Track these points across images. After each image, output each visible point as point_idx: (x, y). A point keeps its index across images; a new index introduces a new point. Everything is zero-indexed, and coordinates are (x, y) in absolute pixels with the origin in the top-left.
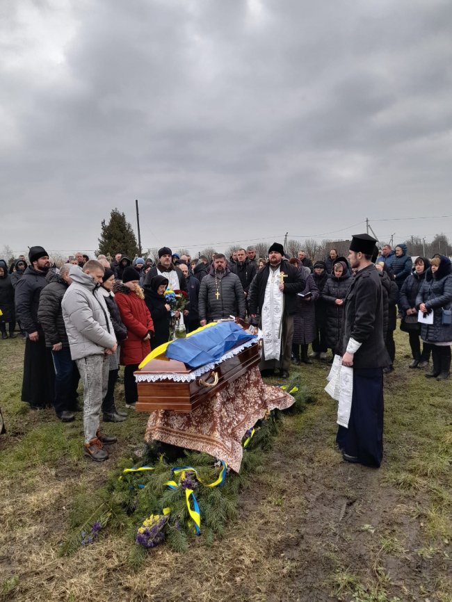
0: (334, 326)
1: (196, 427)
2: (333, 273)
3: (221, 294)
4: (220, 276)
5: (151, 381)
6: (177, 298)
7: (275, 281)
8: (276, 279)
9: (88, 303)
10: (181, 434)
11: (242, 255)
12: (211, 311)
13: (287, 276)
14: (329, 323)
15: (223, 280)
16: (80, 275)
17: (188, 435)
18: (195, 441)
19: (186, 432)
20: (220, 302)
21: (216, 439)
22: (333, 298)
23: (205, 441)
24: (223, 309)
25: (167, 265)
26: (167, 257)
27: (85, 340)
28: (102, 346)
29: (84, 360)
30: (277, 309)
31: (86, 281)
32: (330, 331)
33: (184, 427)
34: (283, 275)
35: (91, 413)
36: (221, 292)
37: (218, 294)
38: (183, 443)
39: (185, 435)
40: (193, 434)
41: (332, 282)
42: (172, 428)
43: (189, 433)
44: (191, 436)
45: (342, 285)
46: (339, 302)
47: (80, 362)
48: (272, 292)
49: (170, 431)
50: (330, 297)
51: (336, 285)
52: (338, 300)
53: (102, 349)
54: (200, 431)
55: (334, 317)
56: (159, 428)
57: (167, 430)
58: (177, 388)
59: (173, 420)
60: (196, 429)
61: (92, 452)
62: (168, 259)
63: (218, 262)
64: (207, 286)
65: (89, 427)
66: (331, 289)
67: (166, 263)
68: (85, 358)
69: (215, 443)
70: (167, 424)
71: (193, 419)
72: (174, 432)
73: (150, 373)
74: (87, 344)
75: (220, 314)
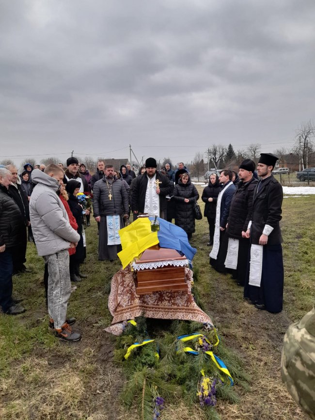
0: (183, 217)
1: (169, 301)
2: (181, 180)
3: (113, 196)
4: (111, 181)
5: (153, 268)
6: (86, 199)
7: (153, 187)
8: (153, 185)
9: (59, 204)
10: (156, 309)
11: (102, 165)
12: (104, 209)
13: (161, 182)
14: (179, 215)
15: (113, 185)
16: (47, 178)
17: (162, 308)
18: (171, 312)
19: (160, 306)
20: (113, 202)
21: (195, 308)
22: (183, 198)
23: (184, 310)
24: (115, 208)
25: (74, 172)
26: (75, 166)
27: (57, 237)
28: (69, 242)
29: (55, 255)
30: (155, 207)
31: (52, 183)
32: (180, 221)
33: (158, 302)
34: (158, 182)
35: (64, 301)
36: (112, 194)
37: (110, 196)
38: (159, 315)
39: (159, 308)
40: (167, 307)
41: (180, 187)
42: (148, 304)
43: (163, 307)
44: (165, 309)
45: (187, 189)
46: (187, 200)
47: (51, 257)
48: (151, 194)
49: (147, 307)
50: (180, 198)
51: (183, 189)
52: (186, 199)
53: (69, 244)
54: (174, 304)
55: (182, 211)
56: (140, 306)
57: (145, 307)
58: (174, 272)
59: (147, 298)
60: (169, 302)
61: (66, 336)
62: (75, 168)
63: (109, 171)
64: (100, 190)
65: (61, 314)
66: (180, 192)
67: (74, 171)
68: (57, 254)
69: (196, 312)
70: (144, 302)
71: (164, 295)
72: (150, 308)
73: (151, 262)
74: (59, 241)
75: (113, 211)
